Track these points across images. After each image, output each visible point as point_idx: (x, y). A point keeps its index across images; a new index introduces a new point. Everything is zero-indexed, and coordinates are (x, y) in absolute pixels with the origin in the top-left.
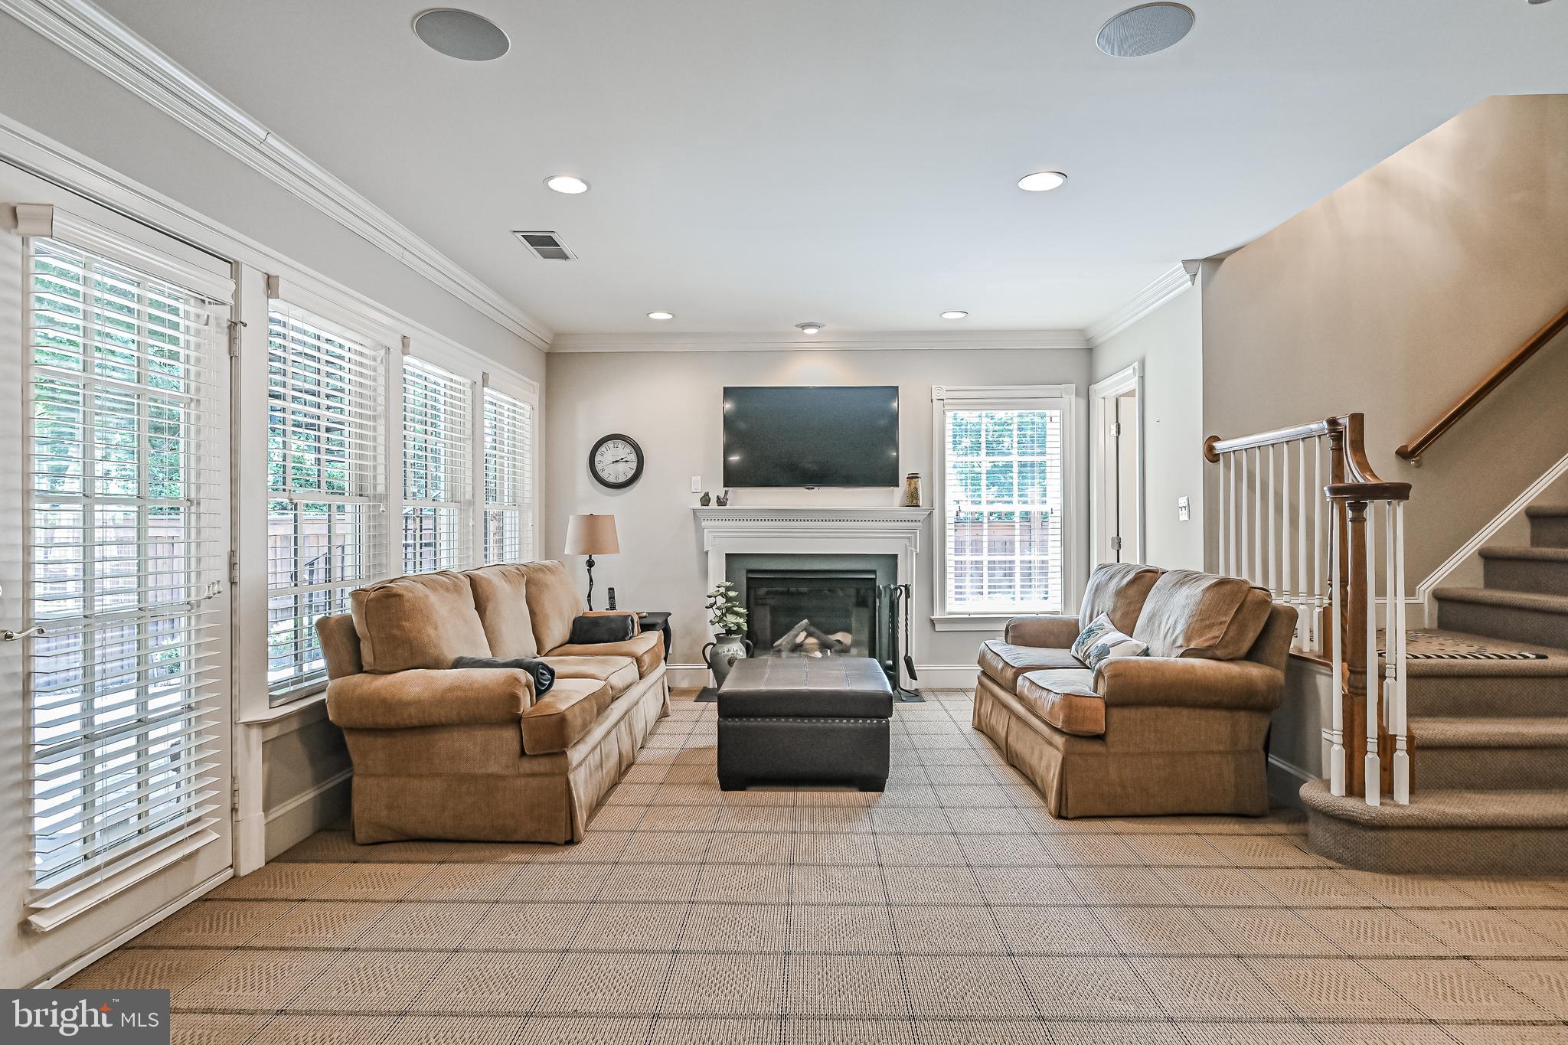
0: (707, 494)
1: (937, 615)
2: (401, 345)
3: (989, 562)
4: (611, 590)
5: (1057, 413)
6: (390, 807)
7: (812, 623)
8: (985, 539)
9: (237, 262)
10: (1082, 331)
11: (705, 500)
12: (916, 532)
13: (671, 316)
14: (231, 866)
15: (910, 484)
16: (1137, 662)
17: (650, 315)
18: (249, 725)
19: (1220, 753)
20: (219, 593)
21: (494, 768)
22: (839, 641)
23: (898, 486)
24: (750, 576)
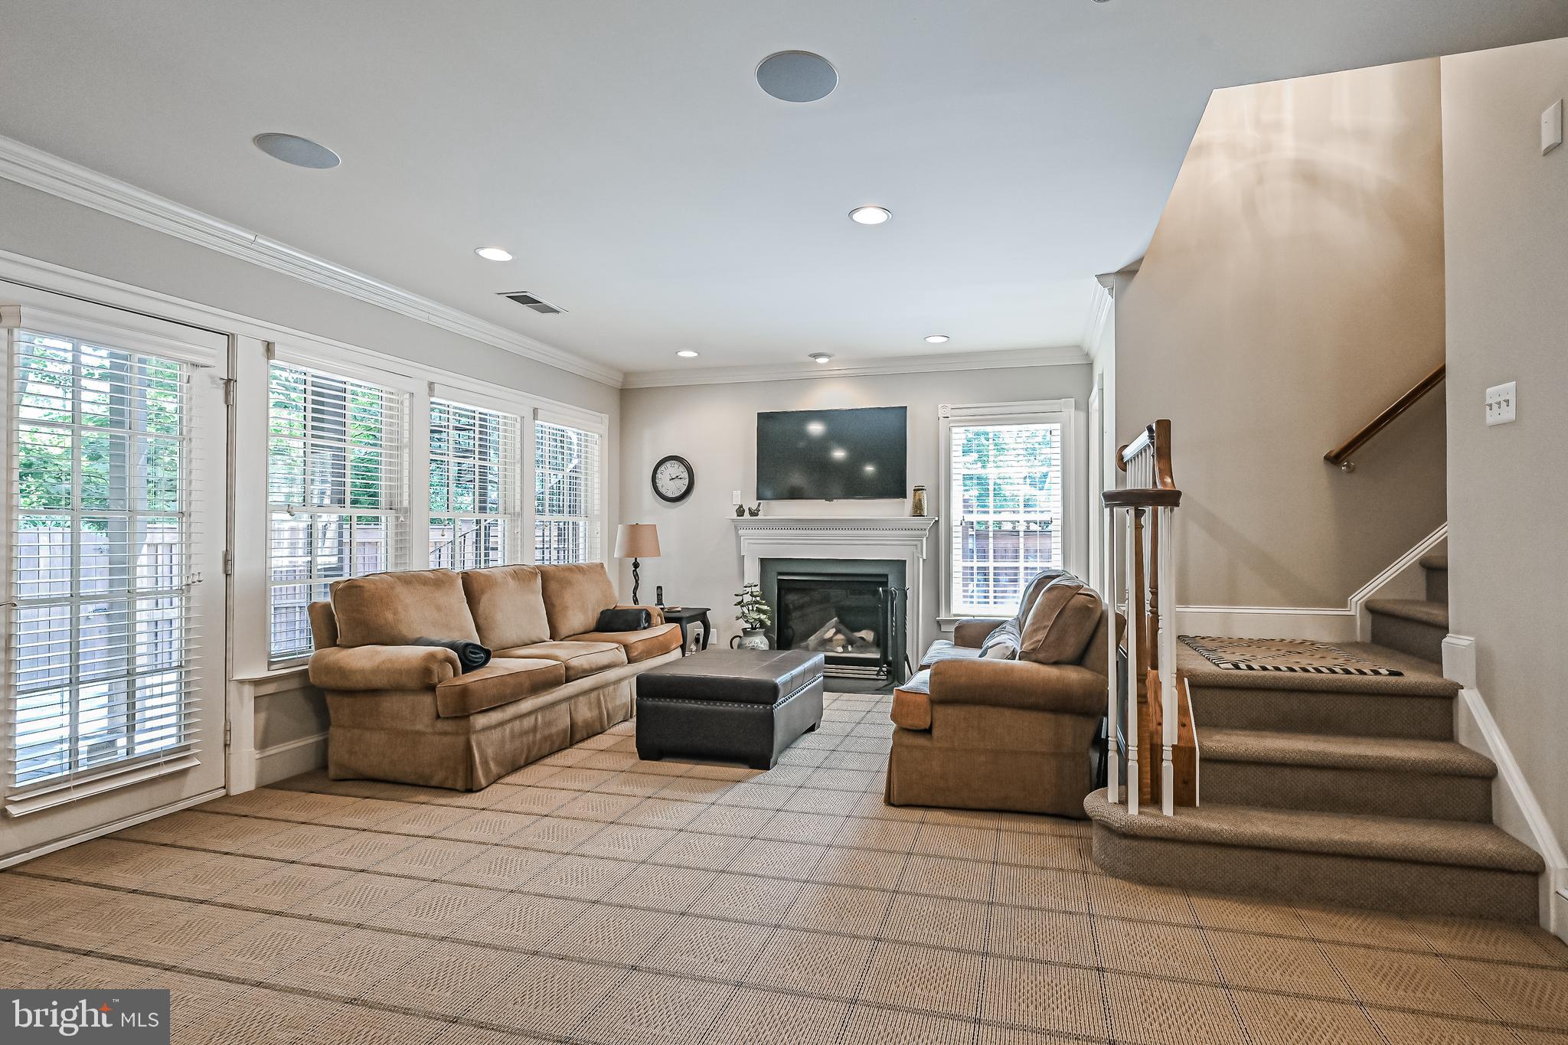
0: (741, 506)
1: (943, 616)
2: (427, 389)
3: (995, 568)
4: (659, 588)
5: (1058, 426)
6: (351, 752)
7: (842, 621)
8: (991, 546)
9: (233, 335)
10: (1078, 347)
11: (740, 512)
12: (922, 540)
13: (696, 354)
14: (224, 787)
15: (915, 495)
16: (1006, 663)
17: (679, 353)
18: (242, 682)
19: (1043, 754)
20: (199, 581)
21: (419, 727)
22: (862, 638)
23: (905, 497)
24: (780, 577)
